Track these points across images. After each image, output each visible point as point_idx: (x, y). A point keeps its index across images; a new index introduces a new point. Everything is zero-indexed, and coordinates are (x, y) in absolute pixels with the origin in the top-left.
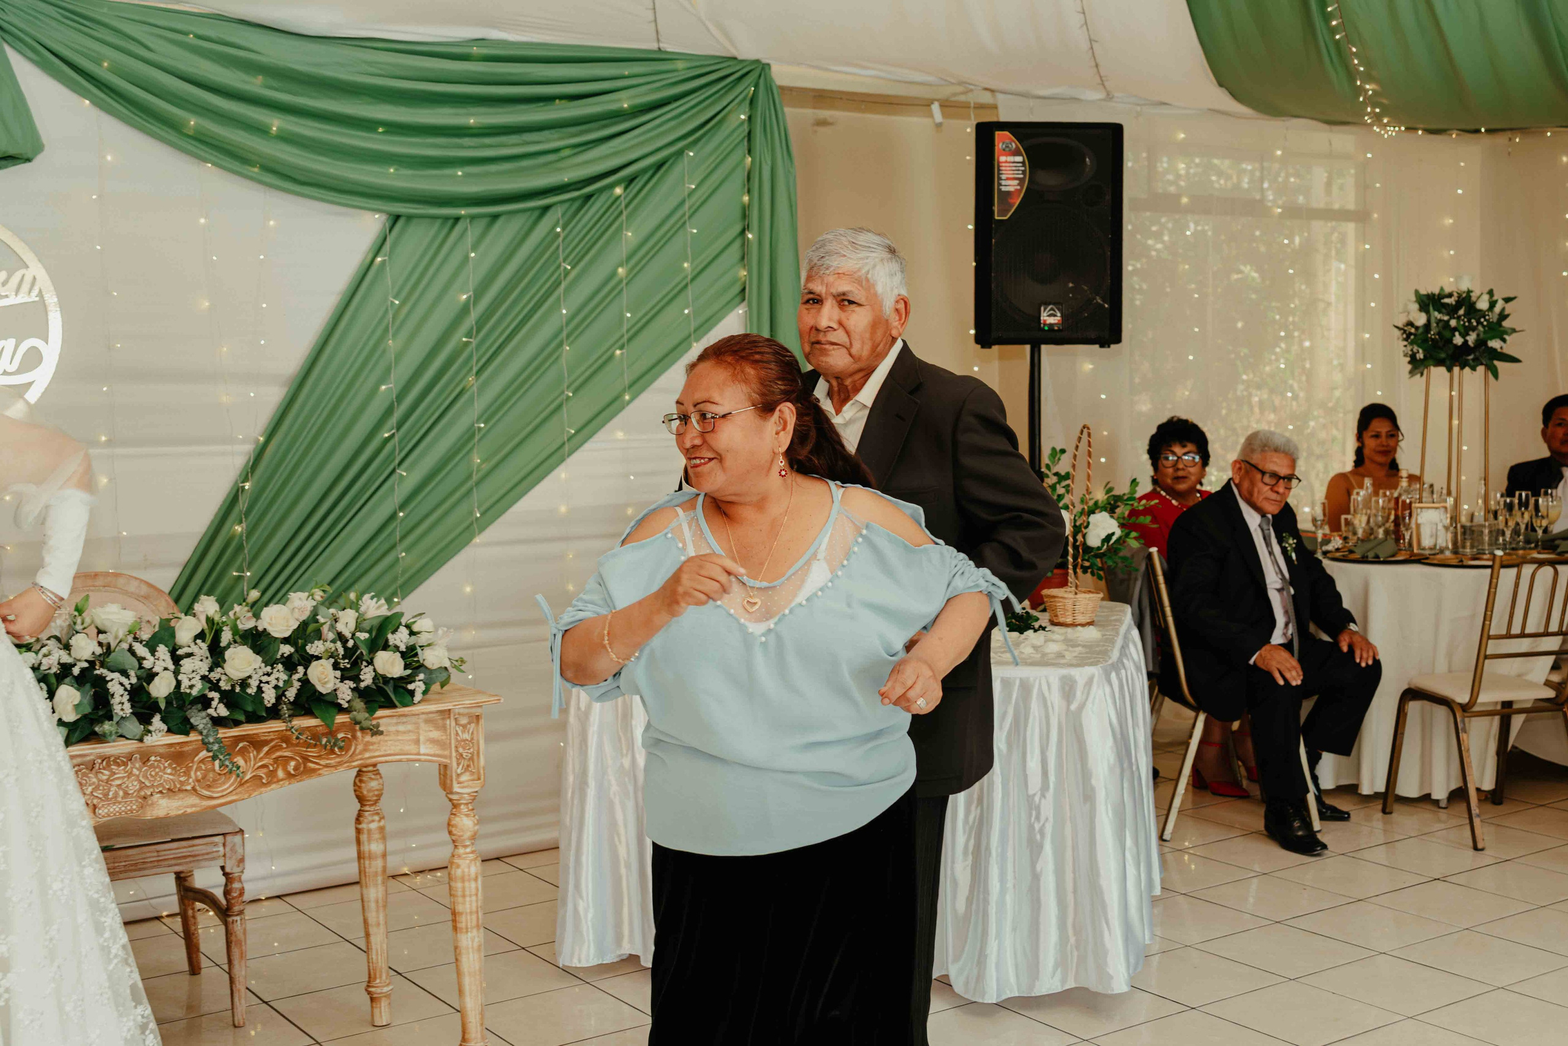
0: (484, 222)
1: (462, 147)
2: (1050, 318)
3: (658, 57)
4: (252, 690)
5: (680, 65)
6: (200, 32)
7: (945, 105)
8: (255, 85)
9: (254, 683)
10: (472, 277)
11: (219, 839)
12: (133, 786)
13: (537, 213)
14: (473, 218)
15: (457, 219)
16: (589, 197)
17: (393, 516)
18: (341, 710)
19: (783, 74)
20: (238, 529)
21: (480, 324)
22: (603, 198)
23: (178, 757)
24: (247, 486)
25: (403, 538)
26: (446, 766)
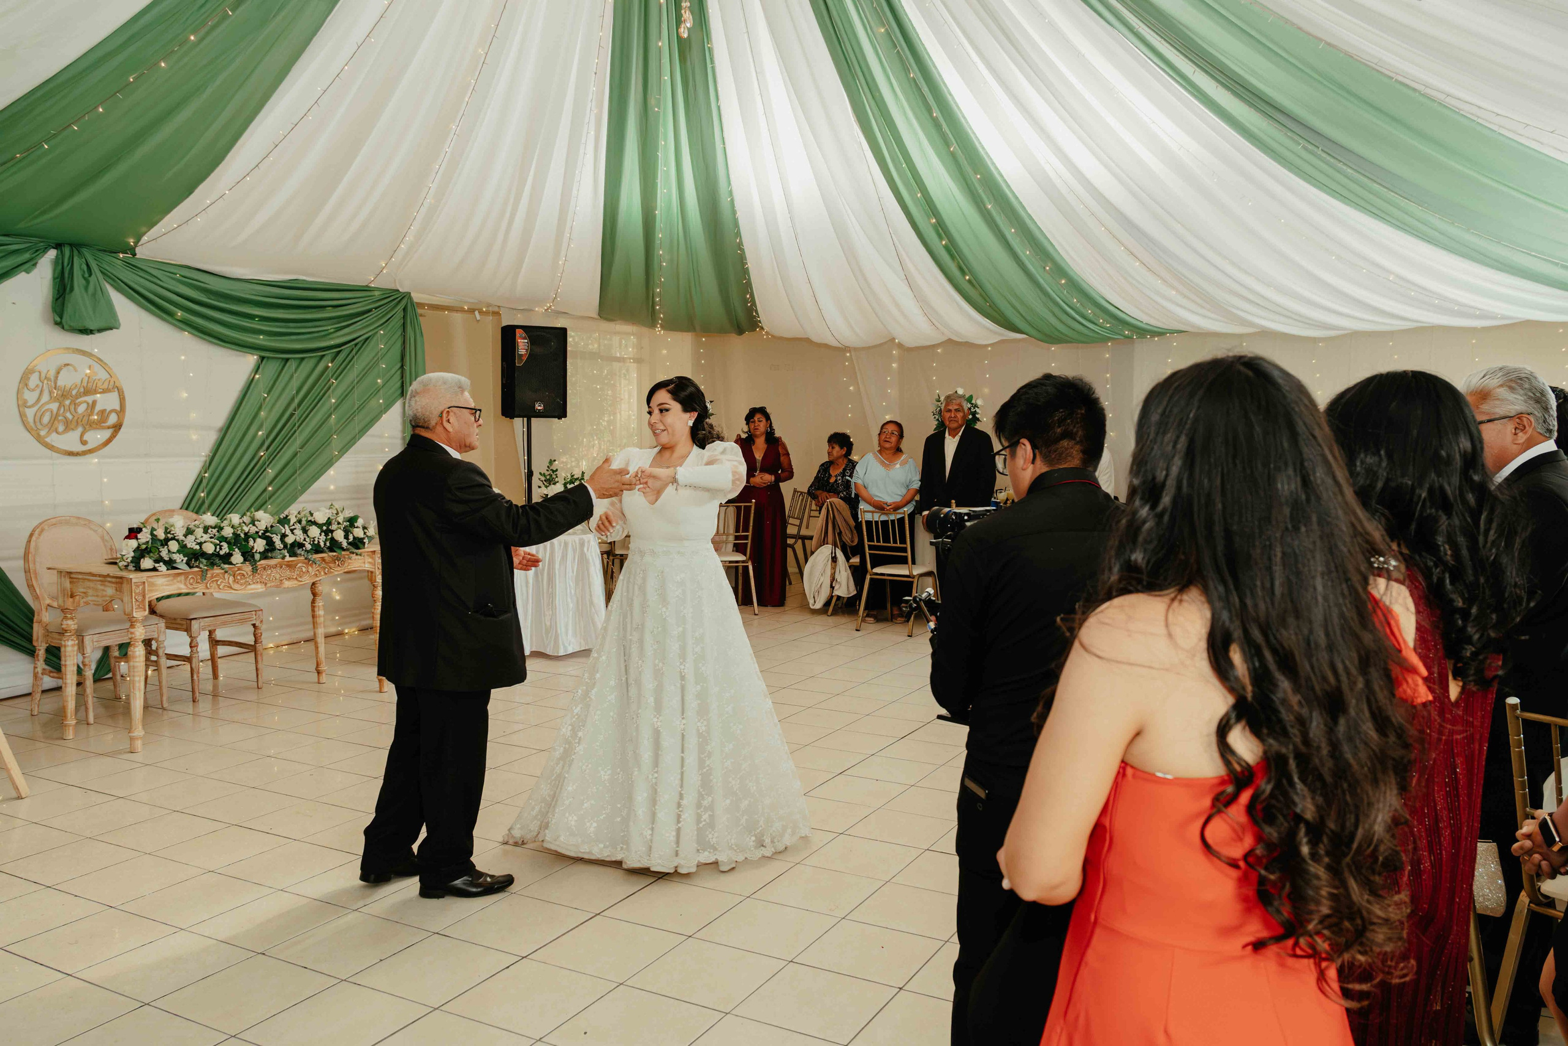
0: (298, 361)
1: (289, 327)
2: (539, 407)
3: (366, 289)
4: (316, 542)
5: (377, 293)
6: (182, 274)
7: (481, 312)
8: (203, 298)
9: (316, 539)
10: (295, 384)
11: (254, 613)
12: (278, 576)
13: (318, 359)
14: (294, 358)
15: (287, 360)
16: (340, 351)
17: (265, 490)
18: (344, 550)
19: (417, 297)
20: (202, 495)
21: (299, 405)
22: (346, 351)
23: (290, 566)
24: (206, 475)
25: (270, 498)
26: (372, 572)
